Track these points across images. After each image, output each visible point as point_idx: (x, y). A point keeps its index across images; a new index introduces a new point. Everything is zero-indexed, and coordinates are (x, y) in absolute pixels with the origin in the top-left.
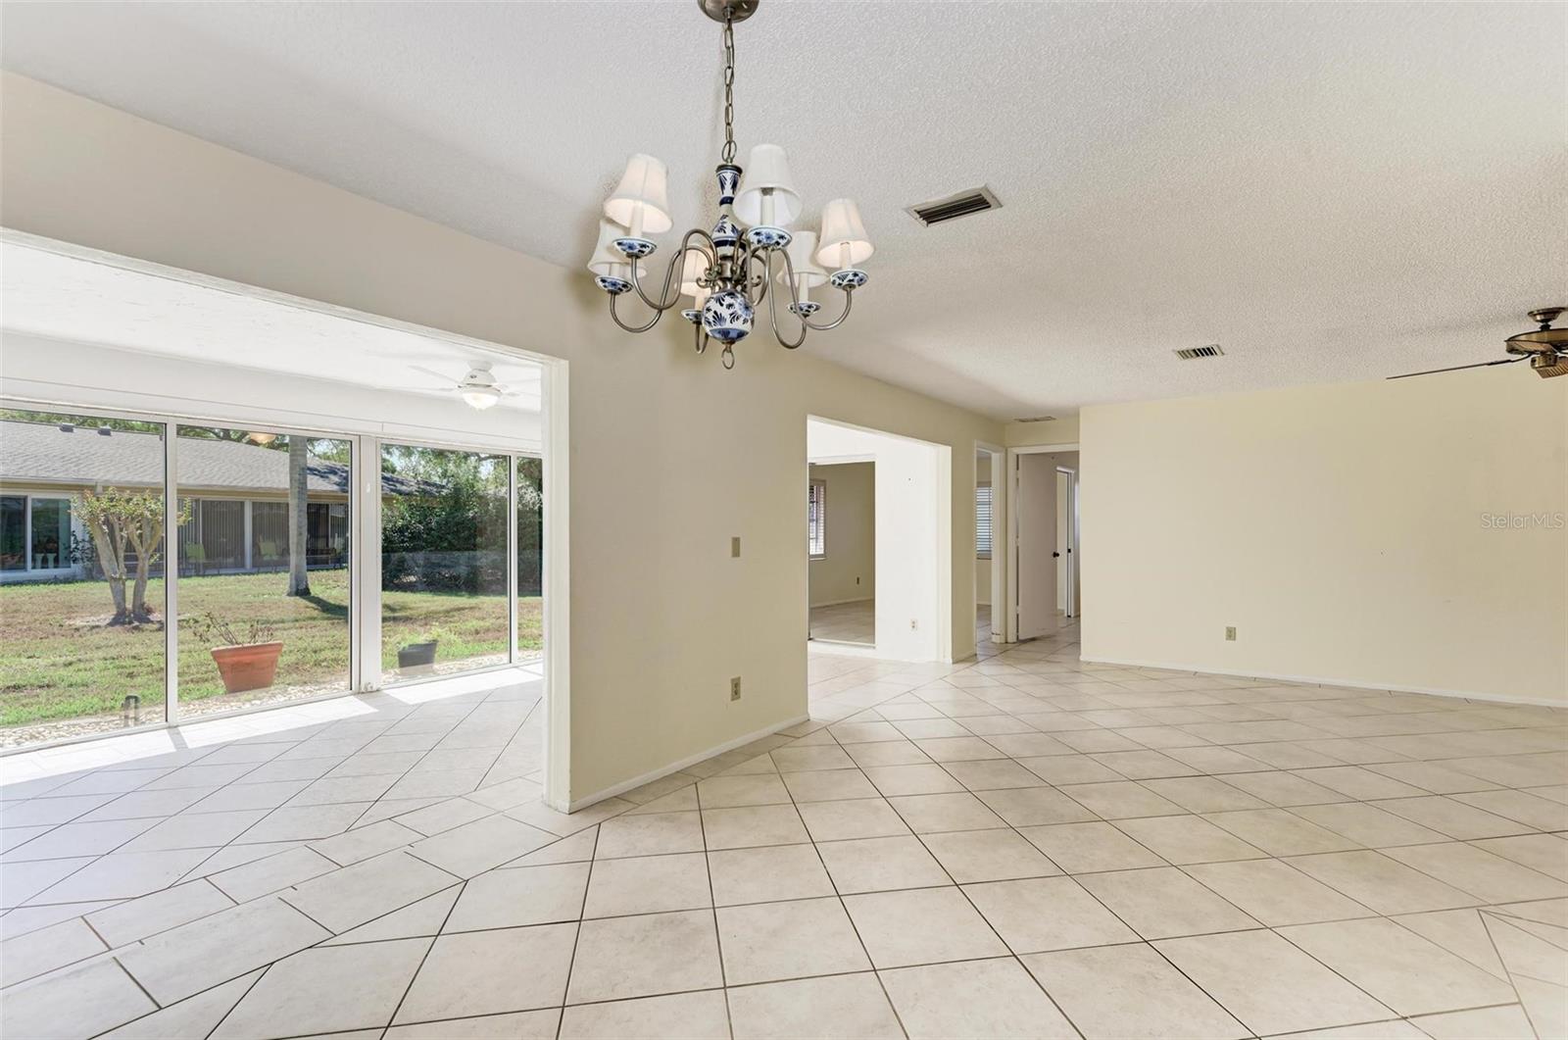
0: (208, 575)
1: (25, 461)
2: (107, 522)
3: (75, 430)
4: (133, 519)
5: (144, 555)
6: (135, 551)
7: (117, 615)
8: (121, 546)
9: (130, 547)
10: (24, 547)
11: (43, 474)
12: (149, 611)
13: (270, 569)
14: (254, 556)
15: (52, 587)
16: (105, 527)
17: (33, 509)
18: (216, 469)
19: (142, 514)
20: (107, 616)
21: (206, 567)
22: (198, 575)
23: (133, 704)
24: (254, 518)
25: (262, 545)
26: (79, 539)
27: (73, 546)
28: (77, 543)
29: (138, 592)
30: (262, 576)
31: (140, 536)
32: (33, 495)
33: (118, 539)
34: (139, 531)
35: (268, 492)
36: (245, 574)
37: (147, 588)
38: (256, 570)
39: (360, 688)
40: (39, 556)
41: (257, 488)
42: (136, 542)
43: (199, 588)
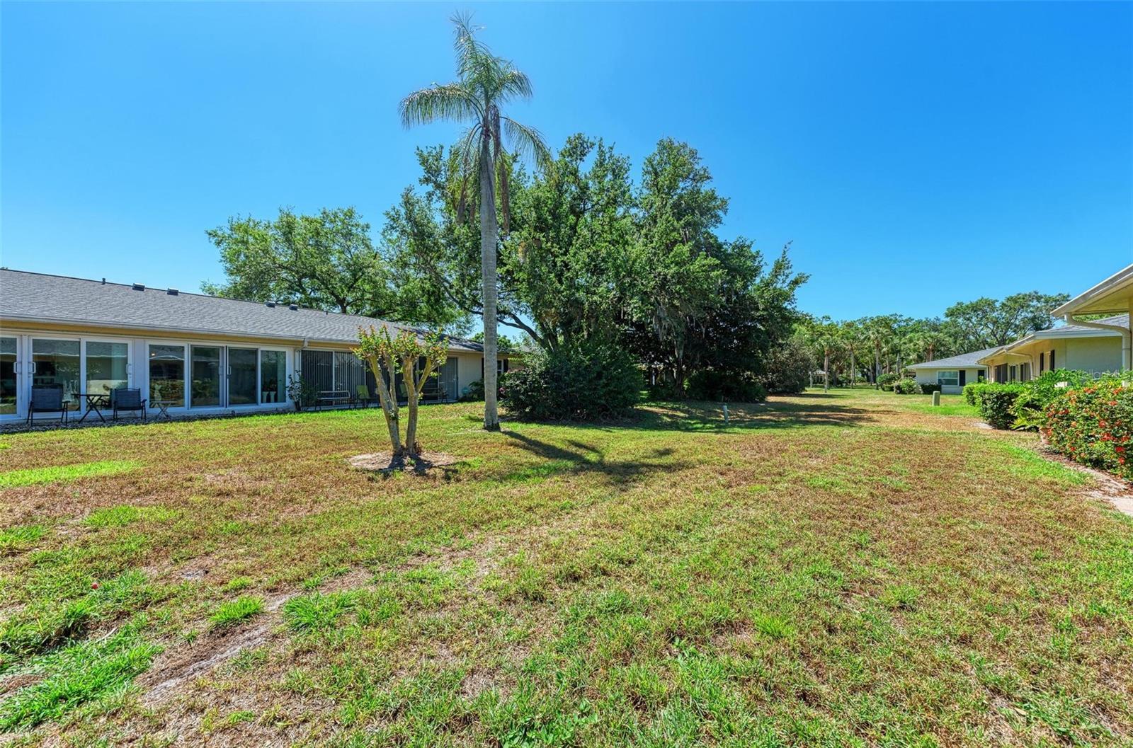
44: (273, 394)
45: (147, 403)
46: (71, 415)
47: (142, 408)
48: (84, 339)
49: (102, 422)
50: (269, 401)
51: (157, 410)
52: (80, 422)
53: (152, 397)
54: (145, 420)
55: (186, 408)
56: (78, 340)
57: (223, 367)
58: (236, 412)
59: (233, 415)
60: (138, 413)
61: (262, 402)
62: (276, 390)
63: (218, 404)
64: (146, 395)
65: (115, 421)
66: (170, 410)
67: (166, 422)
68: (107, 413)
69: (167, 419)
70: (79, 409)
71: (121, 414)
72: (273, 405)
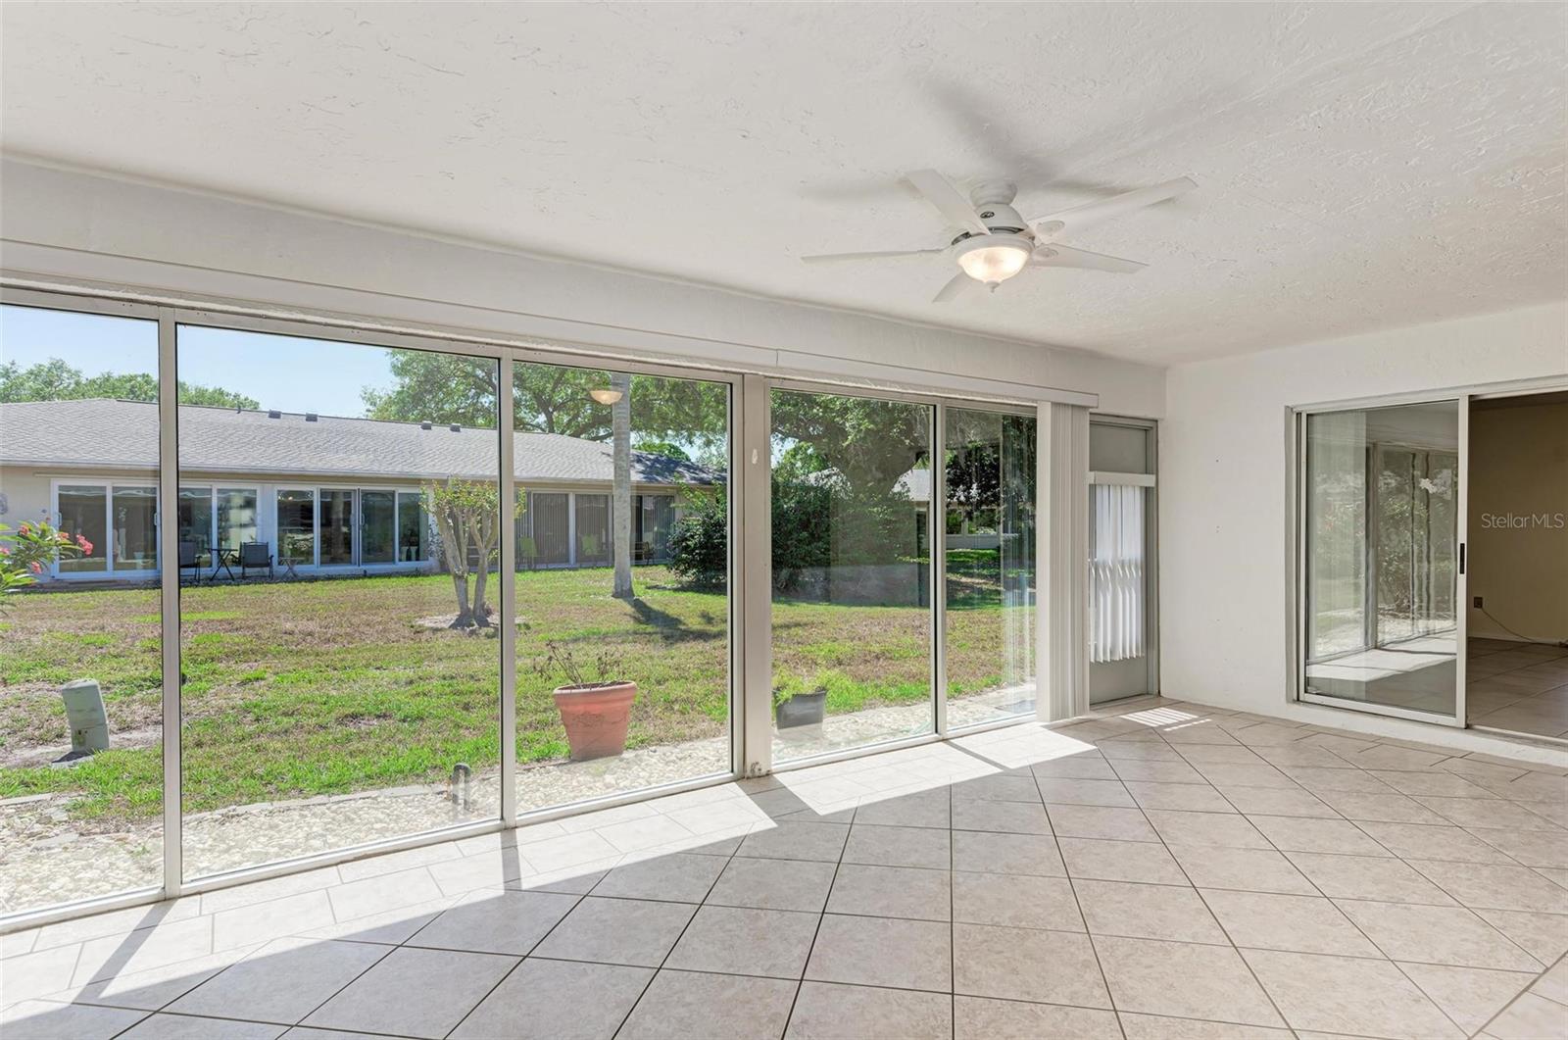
0: (539, 570)
1: (394, 457)
2: (452, 515)
3: (433, 428)
4: (474, 512)
5: (484, 551)
6: (475, 545)
7: (460, 616)
8: (464, 541)
9: (471, 541)
10: (393, 540)
11: (406, 469)
12: (489, 612)
13: (591, 564)
14: (577, 551)
15: (413, 580)
16: (450, 521)
17: (399, 504)
18: (544, 461)
19: (481, 506)
20: (452, 617)
21: (537, 561)
22: (530, 570)
23: (462, 778)
24: (577, 510)
25: (585, 539)
26: (435, 532)
27: (430, 539)
28: (433, 536)
29: (479, 590)
30: (583, 572)
31: (481, 530)
32: (401, 490)
33: (461, 532)
34: (479, 525)
35: (590, 484)
36: (570, 569)
37: (488, 584)
38: (578, 565)
39: (744, 771)
40: (405, 549)
41: (579, 480)
42: (477, 537)
43: (532, 584)
44: (413, 549)
45: (275, 560)
46: (205, 571)
47: (269, 565)
48: (216, 486)
49: (231, 580)
50: (409, 558)
51: (284, 569)
52: (211, 579)
53: (281, 553)
54: (271, 579)
55: (315, 567)
56: (209, 487)
57: (355, 515)
58: (368, 572)
59: (365, 575)
60: (266, 570)
61: (400, 560)
62: (418, 545)
63: (349, 562)
64: (274, 550)
65: (244, 579)
66: (298, 568)
67: (294, 582)
68: (237, 570)
69: (294, 579)
70: (211, 566)
71: (249, 571)
72: (413, 565)
